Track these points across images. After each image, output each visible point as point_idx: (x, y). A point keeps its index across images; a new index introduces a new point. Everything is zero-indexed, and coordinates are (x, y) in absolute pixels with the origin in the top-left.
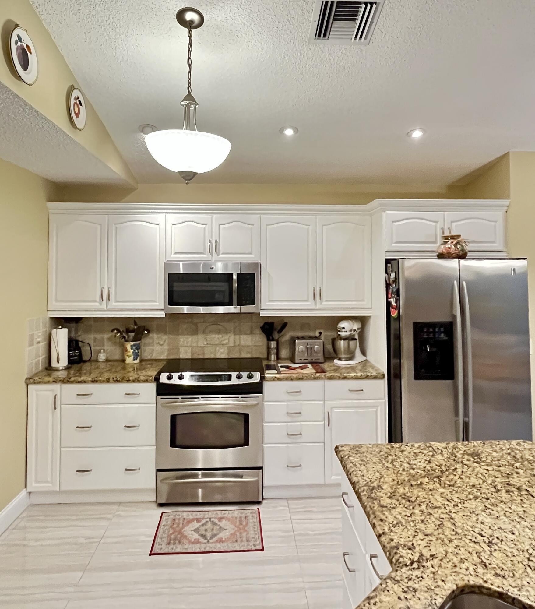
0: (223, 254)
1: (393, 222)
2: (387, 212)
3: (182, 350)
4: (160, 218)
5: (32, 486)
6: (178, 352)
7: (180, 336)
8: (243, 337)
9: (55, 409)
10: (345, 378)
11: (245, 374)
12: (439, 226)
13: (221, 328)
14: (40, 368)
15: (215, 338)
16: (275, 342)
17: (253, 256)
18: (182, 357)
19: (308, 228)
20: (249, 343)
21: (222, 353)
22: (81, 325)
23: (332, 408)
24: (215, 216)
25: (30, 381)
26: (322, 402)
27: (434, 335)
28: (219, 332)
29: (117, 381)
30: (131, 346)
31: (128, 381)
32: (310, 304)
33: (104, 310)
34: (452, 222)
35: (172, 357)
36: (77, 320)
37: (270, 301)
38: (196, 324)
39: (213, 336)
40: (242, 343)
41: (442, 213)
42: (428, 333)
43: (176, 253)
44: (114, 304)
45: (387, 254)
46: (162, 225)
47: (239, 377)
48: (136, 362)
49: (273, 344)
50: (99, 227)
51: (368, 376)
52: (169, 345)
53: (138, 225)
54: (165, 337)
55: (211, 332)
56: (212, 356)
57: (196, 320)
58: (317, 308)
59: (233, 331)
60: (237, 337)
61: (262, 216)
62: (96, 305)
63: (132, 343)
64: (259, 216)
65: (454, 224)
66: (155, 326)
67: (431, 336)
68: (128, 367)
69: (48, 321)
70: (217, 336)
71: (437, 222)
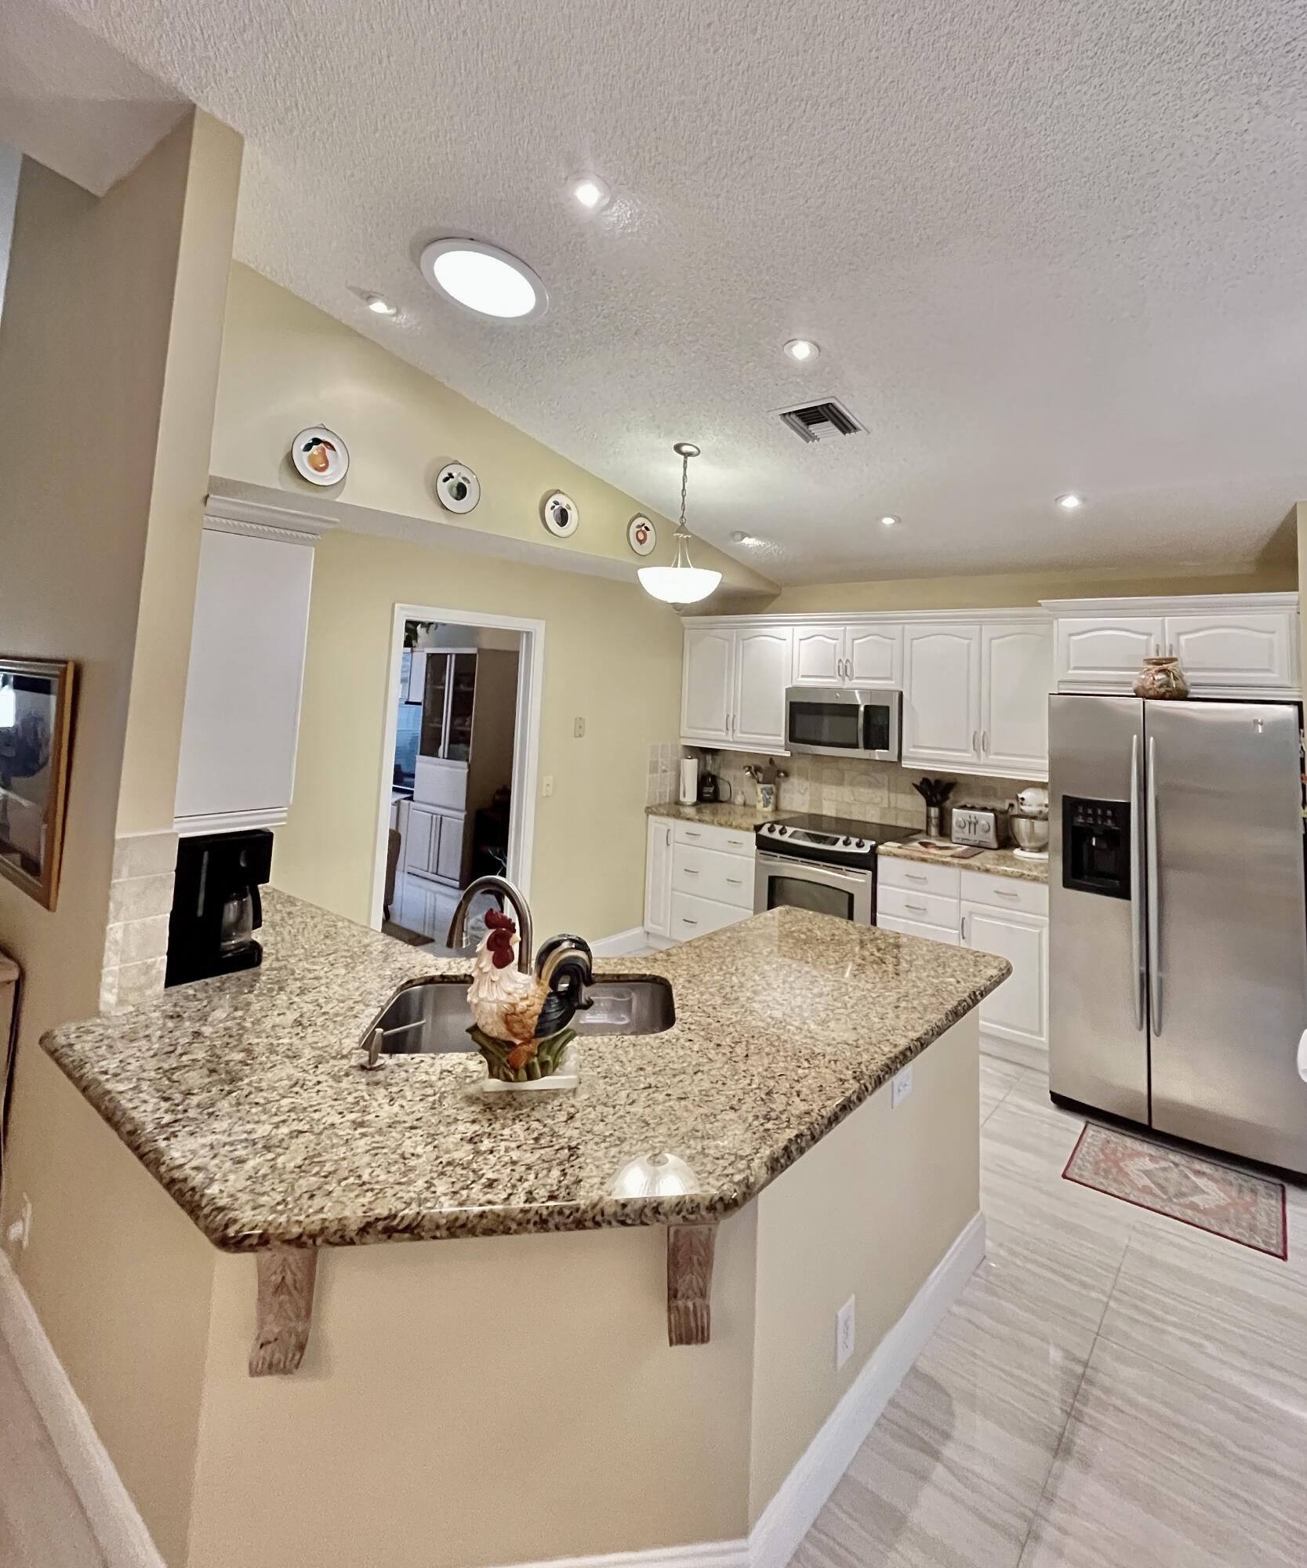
0: (858, 678)
1: (1071, 635)
2: (1060, 620)
3: (825, 803)
4: (785, 631)
5: (649, 925)
6: (821, 806)
7: (824, 786)
8: (901, 796)
9: (668, 845)
10: (987, 871)
11: (854, 841)
12: (1153, 642)
13: (870, 779)
14: (667, 800)
15: (865, 793)
16: (937, 809)
17: (893, 682)
18: (825, 812)
19: (969, 646)
20: (908, 807)
21: (873, 816)
22: (719, 759)
23: (971, 913)
24: (848, 628)
25: (649, 811)
26: (956, 901)
27: (1095, 819)
28: (870, 785)
29: (721, 825)
30: (762, 789)
31: (731, 826)
32: (969, 756)
33: (729, 742)
34: (1179, 634)
35: (814, 811)
36: (714, 752)
37: (915, 747)
38: (842, 772)
39: (862, 790)
40: (899, 805)
41: (1160, 618)
42: (1086, 816)
43: (803, 676)
44: (739, 735)
45: (1061, 686)
46: (789, 640)
47: (846, 843)
48: (766, 809)
49: (934, 811)
50: (727, 644)
51: (1023, 874)
52: (811, 795)
53: (762, 641)
54: (807, 784)
55: (860, 784)
56: (861, 818)
57: (841, 765)
58: (981, 763)
59: (886, 785)
60: (893, 795)
61: (907, 627)
62: (722, 735)
63: (763, 786)
64: (900, 627)
65: (1183, 638)
66: (796, 769)
67: (1090, 820)
68: (758, 814)
69: (680, 748)
70: (866, 791)
71: (1150, 634)
